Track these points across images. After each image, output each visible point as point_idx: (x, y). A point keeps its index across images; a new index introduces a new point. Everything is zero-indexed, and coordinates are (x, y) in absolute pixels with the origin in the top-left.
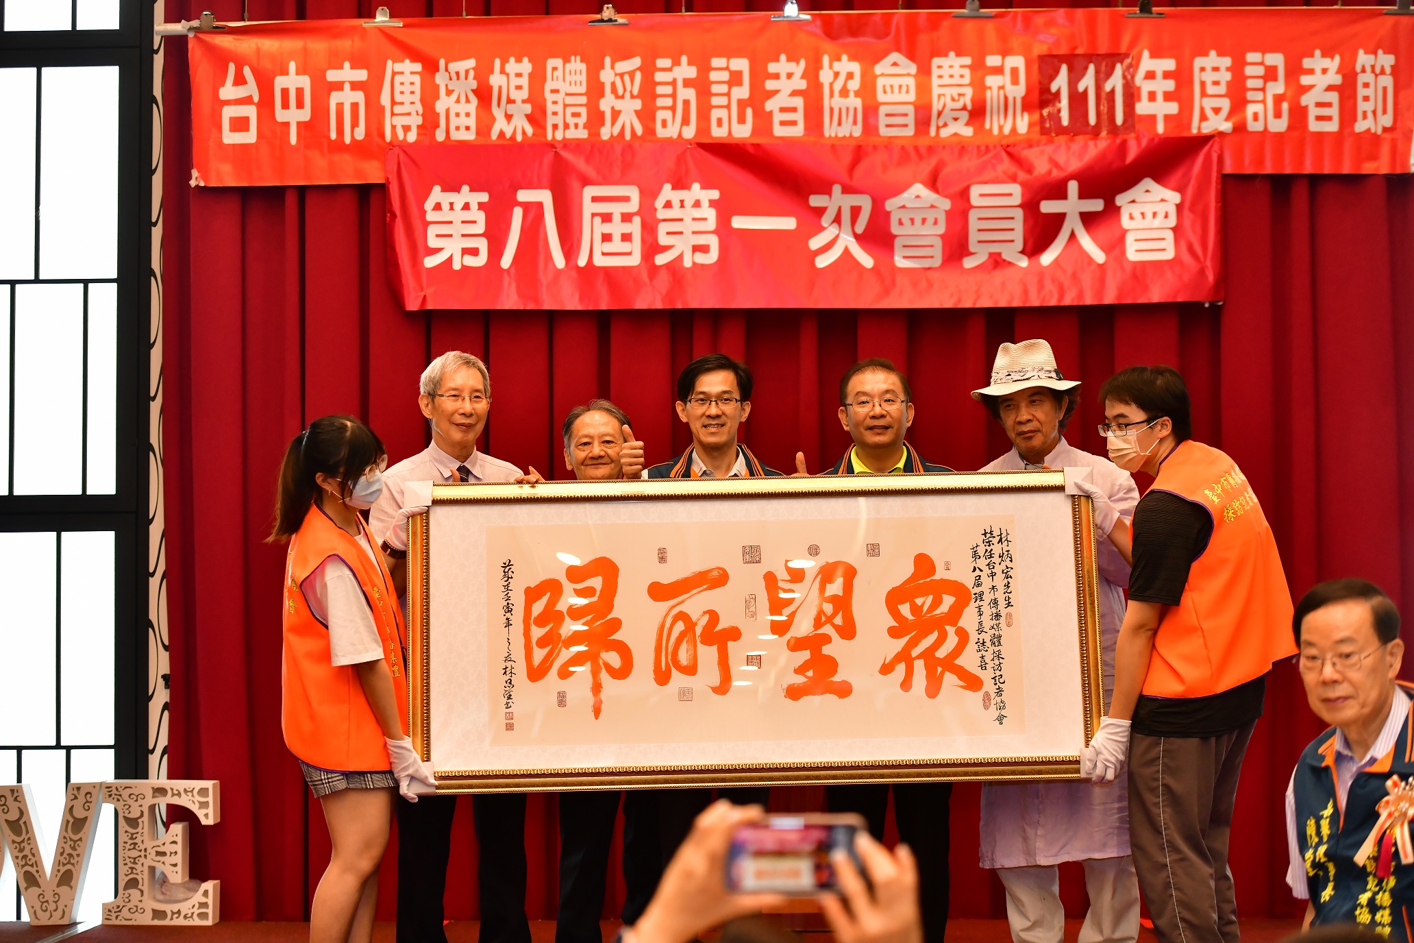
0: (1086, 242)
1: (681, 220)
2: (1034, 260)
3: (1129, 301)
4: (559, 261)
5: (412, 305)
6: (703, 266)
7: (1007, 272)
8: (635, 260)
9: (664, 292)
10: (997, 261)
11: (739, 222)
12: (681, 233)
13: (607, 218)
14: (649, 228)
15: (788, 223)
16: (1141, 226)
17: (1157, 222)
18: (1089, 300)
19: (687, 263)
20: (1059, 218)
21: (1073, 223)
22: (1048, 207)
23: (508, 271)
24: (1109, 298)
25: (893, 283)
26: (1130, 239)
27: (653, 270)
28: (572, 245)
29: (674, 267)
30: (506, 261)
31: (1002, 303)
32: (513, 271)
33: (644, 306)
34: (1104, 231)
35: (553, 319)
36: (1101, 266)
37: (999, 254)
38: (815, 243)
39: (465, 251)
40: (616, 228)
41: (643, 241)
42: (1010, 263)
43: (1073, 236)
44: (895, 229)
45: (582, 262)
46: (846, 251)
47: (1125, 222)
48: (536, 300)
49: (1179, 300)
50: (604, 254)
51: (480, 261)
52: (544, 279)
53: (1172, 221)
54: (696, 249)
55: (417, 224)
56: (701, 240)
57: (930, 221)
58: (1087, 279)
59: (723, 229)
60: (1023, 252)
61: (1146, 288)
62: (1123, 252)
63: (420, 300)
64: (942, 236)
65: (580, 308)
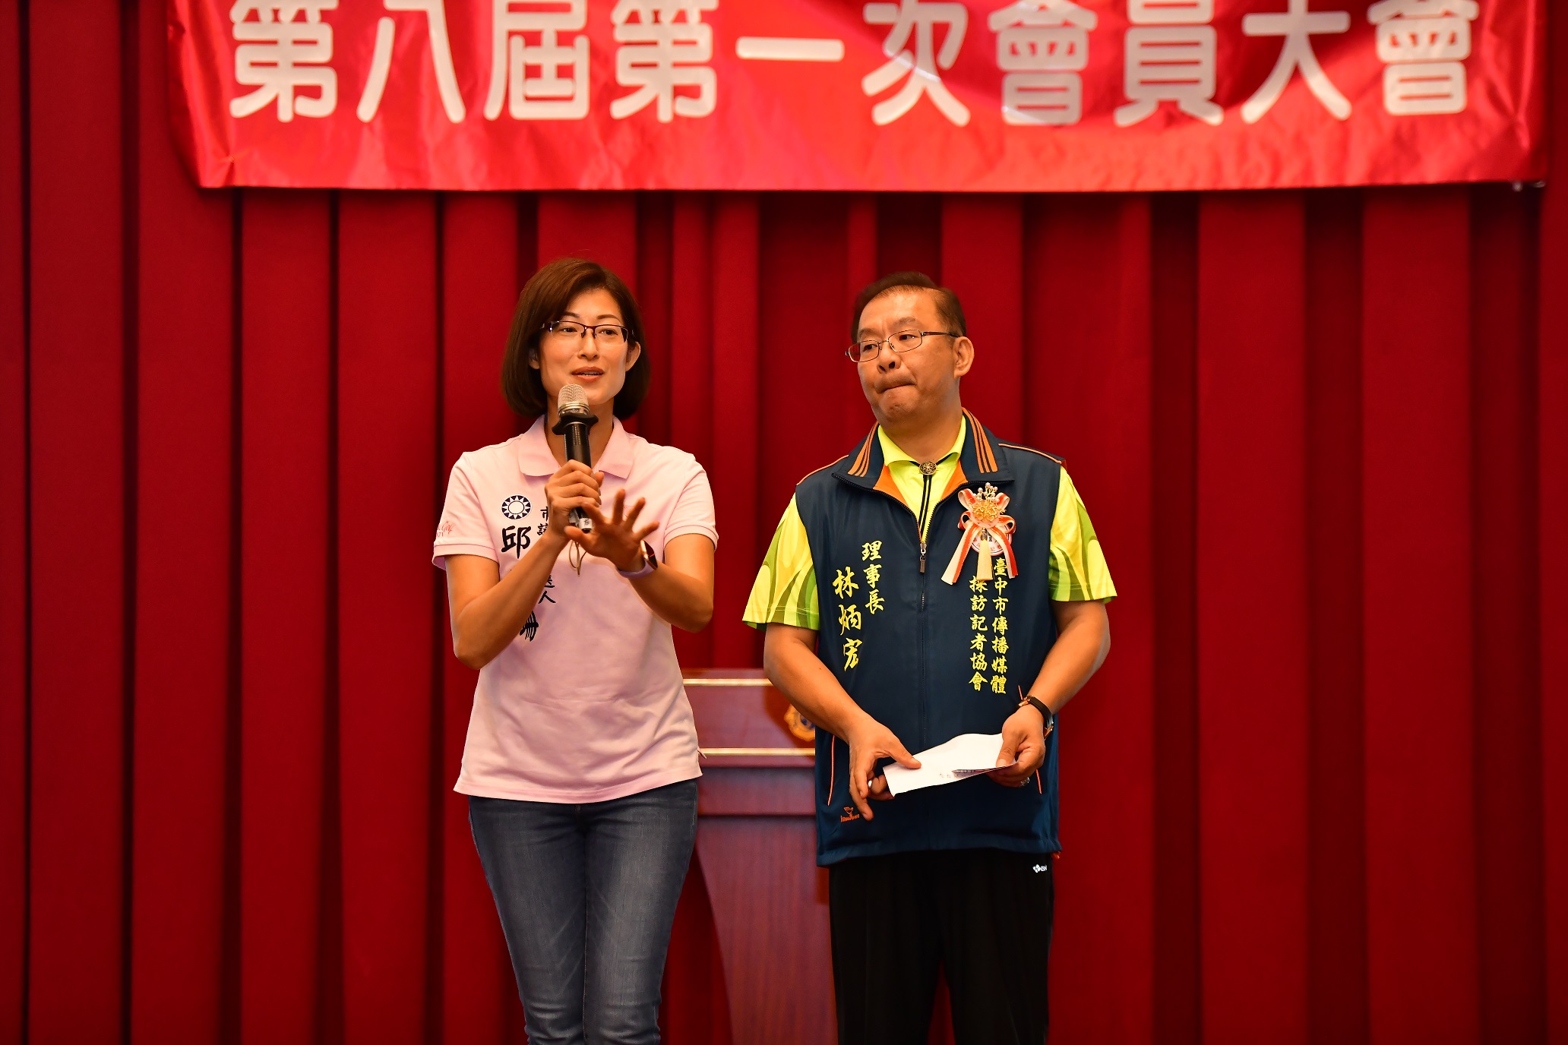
0: (1319, 84)
1: (654, 43)
2: (1232, 112)
3: (1387, 179)
4: (455, 111)
5: (212, 178)
6: (690, 121)
7: (1188, 132)
8: (578, 109)
9: (626, 161)
10: (1171, 115)
11: (749, 49)
12: (654, 65)
13: (532, 39)
14: (602, 57)
15: (829, 51)
16: (1410, 57)
17: (1438, 50)
18: (1321, 179)
19: (664, 115)
20: (1274, 45)
21: (1297, 53)
22: (1256, 25)
23: (370, 124)
24: (1355, 176)
25: (1001, 150)
26: (1391, 79)
27: (610, 126)
28: (475, 84)
29: (644, 119)
30: (367, 109)
31: (1179, 184)
32: (378, 126)
33: (594, 185)
34: (1350, 65)
35: (443, 201)
36: (1343, 124)
37: (1174, 104)
38: (874, 84)
39: (300, 91)
40: (549, 57)
41: (593, 78)
42: (1191, 119)
43: (1296, 74)
44: (1004, 61)
45: (492, 111)
46: (925, 99)
47: (1384, 50)
48: (417, 173)
49: (1473, 177)
50: (528, 99)
51: (324, 107)
52: (431, 139)
53: (1463, 49)
54: (679, 91)
55: (219, 44)
56: (686, 78)
57: (1062, 48)
58: (1319, 145)
59: (724, 59)
60: (1214, 100)
61: (1416, 159)
62: (1379, 99)
63: (224, 171)
64: (1082, 74)
65: (489, 187)
